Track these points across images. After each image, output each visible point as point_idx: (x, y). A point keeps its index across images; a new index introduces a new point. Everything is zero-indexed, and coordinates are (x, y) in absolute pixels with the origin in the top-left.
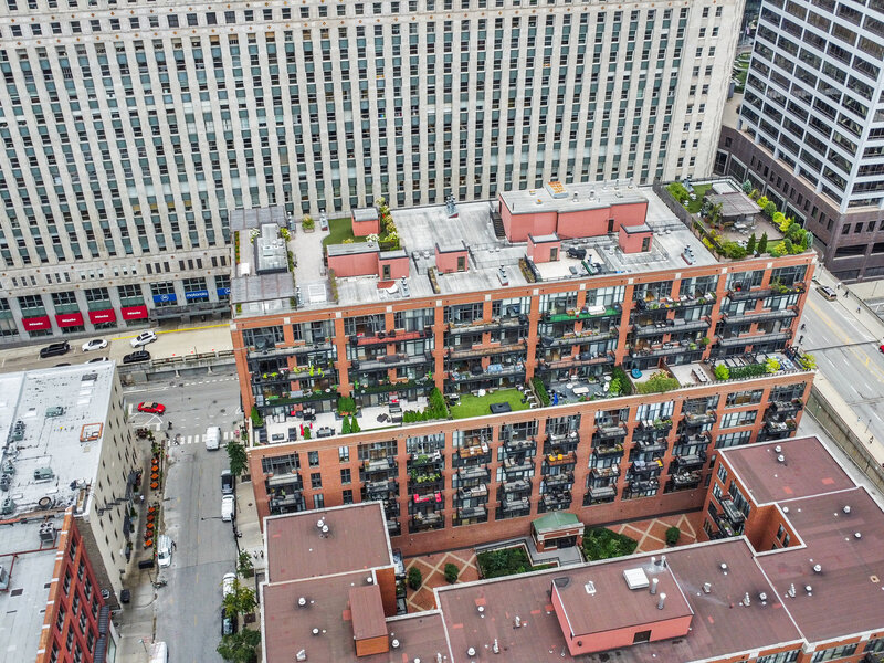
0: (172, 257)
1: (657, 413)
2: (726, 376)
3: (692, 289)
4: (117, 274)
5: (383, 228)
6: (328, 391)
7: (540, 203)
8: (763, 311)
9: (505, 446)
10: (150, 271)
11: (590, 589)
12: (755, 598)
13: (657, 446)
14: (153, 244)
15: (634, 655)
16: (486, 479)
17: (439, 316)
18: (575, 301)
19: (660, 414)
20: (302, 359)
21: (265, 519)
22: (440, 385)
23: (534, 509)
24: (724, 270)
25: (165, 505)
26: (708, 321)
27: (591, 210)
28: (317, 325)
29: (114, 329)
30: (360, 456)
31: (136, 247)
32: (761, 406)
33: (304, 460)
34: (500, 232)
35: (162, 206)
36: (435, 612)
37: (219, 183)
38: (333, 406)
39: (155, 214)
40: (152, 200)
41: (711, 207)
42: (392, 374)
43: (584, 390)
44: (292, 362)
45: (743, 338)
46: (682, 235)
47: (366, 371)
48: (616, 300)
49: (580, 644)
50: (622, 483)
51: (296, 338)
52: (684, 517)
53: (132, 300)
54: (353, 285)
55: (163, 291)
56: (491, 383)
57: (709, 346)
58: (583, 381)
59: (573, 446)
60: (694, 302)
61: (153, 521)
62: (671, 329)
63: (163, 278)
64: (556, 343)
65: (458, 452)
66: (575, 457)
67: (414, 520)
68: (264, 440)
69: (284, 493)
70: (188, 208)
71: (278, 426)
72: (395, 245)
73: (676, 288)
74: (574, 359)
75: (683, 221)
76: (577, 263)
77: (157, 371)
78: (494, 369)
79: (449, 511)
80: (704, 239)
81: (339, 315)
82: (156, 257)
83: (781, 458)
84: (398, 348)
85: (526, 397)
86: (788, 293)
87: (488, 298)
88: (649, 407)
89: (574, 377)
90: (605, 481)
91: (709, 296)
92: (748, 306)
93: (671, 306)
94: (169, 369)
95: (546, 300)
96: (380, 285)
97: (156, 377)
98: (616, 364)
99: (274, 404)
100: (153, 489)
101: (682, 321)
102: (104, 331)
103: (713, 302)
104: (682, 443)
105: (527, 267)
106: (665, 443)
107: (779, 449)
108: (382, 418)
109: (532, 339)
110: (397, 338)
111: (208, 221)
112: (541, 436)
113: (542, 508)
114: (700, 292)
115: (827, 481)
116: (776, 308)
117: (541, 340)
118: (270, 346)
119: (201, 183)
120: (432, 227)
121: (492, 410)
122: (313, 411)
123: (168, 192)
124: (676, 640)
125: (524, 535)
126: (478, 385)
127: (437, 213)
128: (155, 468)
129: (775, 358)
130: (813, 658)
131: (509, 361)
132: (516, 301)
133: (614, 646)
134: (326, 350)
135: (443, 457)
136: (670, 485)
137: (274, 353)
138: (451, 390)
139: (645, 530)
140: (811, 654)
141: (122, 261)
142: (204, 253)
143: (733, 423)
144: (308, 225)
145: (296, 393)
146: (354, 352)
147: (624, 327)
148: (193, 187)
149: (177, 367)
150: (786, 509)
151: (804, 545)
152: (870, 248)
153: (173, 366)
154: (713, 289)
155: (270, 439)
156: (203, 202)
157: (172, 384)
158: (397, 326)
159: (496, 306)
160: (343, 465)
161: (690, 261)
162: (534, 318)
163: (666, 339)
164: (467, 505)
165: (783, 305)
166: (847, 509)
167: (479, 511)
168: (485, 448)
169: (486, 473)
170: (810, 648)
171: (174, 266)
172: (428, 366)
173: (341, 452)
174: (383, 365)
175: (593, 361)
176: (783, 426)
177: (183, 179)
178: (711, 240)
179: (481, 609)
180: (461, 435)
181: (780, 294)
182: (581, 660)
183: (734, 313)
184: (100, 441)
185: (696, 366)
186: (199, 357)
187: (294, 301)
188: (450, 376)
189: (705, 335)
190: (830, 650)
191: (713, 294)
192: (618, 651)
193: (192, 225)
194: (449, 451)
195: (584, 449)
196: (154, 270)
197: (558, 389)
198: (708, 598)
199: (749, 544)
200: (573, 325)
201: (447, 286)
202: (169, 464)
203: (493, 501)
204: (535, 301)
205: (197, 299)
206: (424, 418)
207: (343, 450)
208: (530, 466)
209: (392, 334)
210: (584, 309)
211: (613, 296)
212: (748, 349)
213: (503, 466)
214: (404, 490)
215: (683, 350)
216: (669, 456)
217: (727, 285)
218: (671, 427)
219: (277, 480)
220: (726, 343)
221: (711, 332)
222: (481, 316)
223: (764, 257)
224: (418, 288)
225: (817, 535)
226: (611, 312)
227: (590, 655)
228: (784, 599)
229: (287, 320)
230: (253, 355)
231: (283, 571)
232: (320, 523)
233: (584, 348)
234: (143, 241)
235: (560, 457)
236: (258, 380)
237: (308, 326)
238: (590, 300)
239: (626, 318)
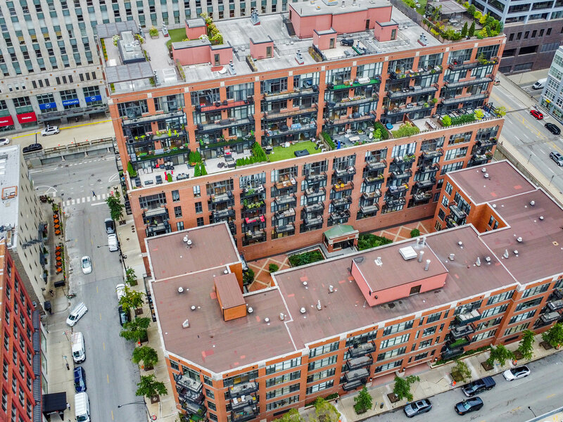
0: (51, 75)
1: (405, 151)
2: (450, 123)
3: (426, 64)
4: (11, 90)
5: (209, 31)
6: (182, 147)
7: (319, 9)
8: (470, 78)
9: (306, 179)
10: (35, 86)
11: (378, 263)
12: (484, 260)
13: (405, 175)
14: (35, 66)
15: (411, 303)
16: (293, 204)
17: (258, 87)
18: (349, 74)
19: (407, 152)
20: (161, 123)
21: (146, 239)
22: (259, 140)
23: (325, 224)
24: (447, 49)
25: (67, 245)
26: (436, 86)
27: (355, 12)
28: (171, 98)
29: (12, 131)
30: (208, 193)
31: (24, 69)
32: (470, 144)
33: (169, 197)
34: (291, 31)
35: (40, 37)
36: (274, 288)
37: (80, 18)
38: (185, 160)
39: (35, 43)
40: (32, 32)
41: (434, 9)
42: (226, 133)
43: (357, 138)
44: (155, 127)
45: (458, 99)
46: (416, 29)
47: (208, 132)
48: (376, 73)
49: (376, 298)
50: (382, 202)
51: (157, 109)
52: (420, 223)
53: (24, 108)
54: (194, 70)
55: (47, 101)
56: (292, 137)
57: (436, 105)
58: (355, 133)
59: (350, 177)
60: (428, 73)
61: (60, 255)
62: (411, 93)
63: (45, 91)
64: (337, 105)
65: (275, 186)
66: (352, 185)
67: (246, 237)
68: (139, 184)
69: (156, 222)
70: (59, 37)
71: (148, 175)
72: (219, 41)
73: (416, 63)
74: (349, 118)
75: (415, 20)
76: (349, 49)
77: (48, 157)
78: (294, 127)
79: (269, 229)
80: (432, 30)
81: (187, 90)
82: (38, 76)
83: (487, 175)
84: (229, 115)
85: (318, 145)
86: (488, 65)
87: (291, 73)
88: (400, 147)
89: (349, 131)
90: (371, 201)
91: (437, 68)
92: (462, 75)
93: (413, 76)
94: (57, 155)
95: (330, 75)
96: (213, 70)
97: (49, 161)
98: (376, 120)
99: (144, 159)
100: (57, 235)
101: (419, 87)
102: (6, 132)
103: (440, 72)
104: (420, 172)
105: (316, 52)
106: (410, 173)
107: (484, 170)
108: (221, 165)
109: (321, 104)
110: (229, 106)
111: (75, 47)
112: (330, 172)
113: (330, 223)
114: (431, 67)
115: (517, 187)
116: (478, 77)
117: (327, 104)
118: (138, 115)
119: (67, 18)
120: (243, 31)
121: (296, 154)
122: (172, 164)
123: (43, 26)
124: (436, 291)
125: (318, 242)
126: (284, 139)
127: (245, 23)
128: (57, 221)
129: (479, 111)
130: (523, 295)
131: (305, 121)
132: (309, 76)
133: (398, 297)
134: (179, 117)
135: (265, 189)
136: (412, 202)
137: (142, 120)
138: (266, 144)
139: (396, 234)
140: (522, 292)
141: (14, 80)
142: (74, 71)
143: (452, 157)
144: (154, 34)
145: (159, 150)
146: (198, 118)
147: (382, 93)
148: (61, 21)
149: (63, 154)
150: (495, 206)
151: (509, 226)
152: (518, 51)
153: (59, 153)
154: (439, 63)
155: (143, 184)
156: (70, 32)
157: (60, 165)
158: (228, 97)
159: (296, 81)
160: (197, 200)
161: (424, 44)
162: (322, 88)
163: (409, 101)
164: (281, 223)
165: (483, 75)
166: (533, 202)
167: (290, 227)
168: (293, 182)
169: (294, 200)
170: (522, 288)
171: (53, 82)
172: (250, 126)
173: (195, 190)
174: (219, 126)
175: (361, 118)
176: (484, 157)
177: (54, 15)
178: (437, 29)
179: (305, 283)
180: (277, 173)
181: (483, 65)
182: (377, 309)
183: (452, 81)
184: (17, 198)
185: (428, 119)
186: (77, 145)
187: (153, 80)
188: (266, 133)
189: (433, 97)
190: (534, 289)
191: (440, 66)
192: (400, 300)
193: (63, 50)
194: (269, 185)
195: (358, 179)
196: (38, 85)
197: (339, 139)
198: (453, 264)
199: (474, 228)
200: (348, 93)
201: (261, 68)
202: (66, 218)
203: (298, 221)
204: (322, 74)
205: (71, 106)
206: (251, 162)
207: (196, 189)
208: (323, 193)
209: (225, 103)
210: (356, 81)
211: (375, 70)
212: (460, 106)
213: (305, 194)
214: (238, 215)
215: (420, 108)
216: (412, 182)
217: (448, 60)
218: (414, 160)
219: (151, 212)
220: (447, 102)
221: (437, 94)
222: (286, 88)
223: (473, 39)
224: (241, 69)
225: (517, 220)
226: (374, 81)
227: (382, 305)
228: (501, 260)
229: (150, 95)
230: (127, 122)
231: (164, 272)
232: (185, 239)
233: (355, 108)
234: (29, 64)
235: (342, 185)
236: (131, 141)
237: (165, 99)
238: (360, 73)
239: (383, 86)
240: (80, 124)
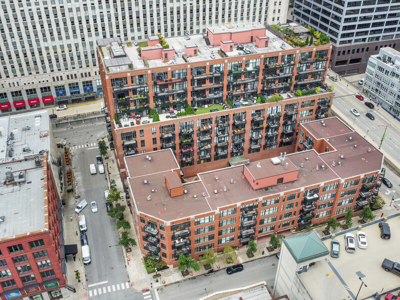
0: (64, 73)
1: (275, 111)
2: (301, 94)
3: (286, 60)
4: (40, 82)
5: (161, 42)
6: (145, 106)
7: (223, 30)
8: (313, 69)
9: (217, 126)
10: (54, 80)
11: (259, 166)
12: (320, 167)
13: (276, 125)
14: (55, 68)
15: (277, 188)
16: (209, 141)
17: (189, 72)
18: (241, 65)
19: (277, 112)
20: (134, 91)
21: (124, 158)
22: (189, 103)
23: (229, 155)
24: (298, 52)
25: (74, 170)
26: (293, 73)
27: (244, 32)
28: (141, 76)
29: (39, 108)
30: (160, 133)
31: (48, 69)
32: (315, 107)
33: (138, 133)
34: (208, 43)
35: (59, 50)
36: (199, 181)
37: (83, 39)
38: (147, 114)
39: (56, 54)
40: (55, 48)
41: (290, 31)
42: (171, 98)
43: (247, 103)
44: (131, 93)
45: (306, 81)
47: (160, 97)
48: (257, 65)
49: (257, 184)
50: (263, 142)
51: (132, 83)
53: (47, 94)
54: (153, 62)
55: (60, 89)
56: (209, 102)
57: (293, 85)
58: (245, 100)
59: (243, 125)
60: (287, 65)
61: (70, 176)
62: (278, 77)
63: (60, 83)
64: (235, 83)
65: (199, 130)
66: (245, 130)
67: (182, 161)
68: (120, 126)
69: (130, 149)
70: (70, 51)
71: (126, 122)
72: (167, 47)
73: (280, 59)
74: (242, 91)
75: (280, 37)
76: (241, 52)
77: (61, 122)
78: (211, 96)
79: (196, 157)
80: (289, 41)
81: (149, 72)
82: (57, 74)
83: (324, 125)
84: (173, 87)
85: (224, 107)
86: (322, 61)
87: (208, 64)
88: (272, 108)
89: (242, 99)
90: (256, 141)
91: (292, 63)
92: (308, 67)
93: (278, 67)
94: (66, 121)
95: (230, 65)
96: (164, 62)
97: (60, 125)
98: (258, 93)
99: (124, 112)
100: (67, 165)
101: (283, 74)
102: (35, 108)
103: (294, 65)
104: (285, 124)
105: (222, 53)
106: (279, 124)
107: (323, 122)
108: (167, 117)
109: (225, 83)
110: (173, 81)
111: (79, 57)
112: (231, 122)
113: (232, 154)
114: (289, 62)
115: (343, 131)
116: (317, 68)
117: (229, 82)
118: (122, 86)
119: (76, 39)
120: (180, 43)
121: (211, 111)
122: (139, 116)
123: (61, 44)
124: (292, 182)
126: (204, 102)
127: (182, 39)
128: (67, 157)
129: (319, 89)
130: (344, 186)
131: (216, 92)
132: (219, 65)
133: (270, 185)
134: (144, 87)
135: (193, 131)
136: (281, 144)
137: (124, 88)
138: (194, 106)
140: (343, 184)
141: (42, 76)
142: (78, 71)
143: (304, 115)
144: (129, 44)
145: (132, 107)
146: (155, 89)
147: (261, 77)
148: (72, 41)
149: (69, 121)
150: (328, 140)
151: (336, 150)
152: (349, 62)
153: (67, 120)
154: (293, 60)
155: (123, 125)
156: (76, 48)
157: (68, 128)
158: (172, 77)
159: (211, 67)
160: (154, 136)
161: (284, 48)
162: (226, 73)
163: (277, 82)
164: (203, 154)
165: (320, 67)
166: (351, 138)
167: (208, 156)
168: (210, 127)
169: (210, 138)
170: (343, 181)
171: (65, 78)
172: (184, 94)
173: (153, 130)
174: (167, 94)
175: (249, 91)
176: (323, 116)
177: (68, 38)
178: (292, 41)
179: (217, 179)
180: (200, 121)
181: (319, 61)
182: (258, 191)
183: (302, 71)
184: (49, 137)
185: (289, 93)
186: (79, 115)
187: (131, 66)
188: (194, 99)
189: (291, 80)
190: (350, 182)
191: (294, 62)
192: (271, 187)
193: (72, 59)
194: (196, 129)
195: (248, 127)
196: (56, 80)
197: (237, 103)
198: (303, 169)
199: (316, 151)
200: (241, 77)
201: (191, 61)
202: (72, 156)
203: (213, 152)
204: (226, 65)
205: (75, 93)
206: (185, 114)
207: (154, 129)
208: (227, 135)
209: (171, 80)
210: (245, 69)
211: (256, 63)
212: (308, 86)
213: (217, 135)
214: (178, 147)
215: (284, 86)
216: (281, 130)
217: (298, 58)
218: (281, 116)
219: (127, 143)
220: (299, 83)
221: (294, 78)
222: (205, 72)
223: (312, 46)
224: (180, 61)
225: (340, 147)
226: (256, 69)
227: (261, 189)
228: (331, 167)
229: (129, 74)
230: (115, 90)
231: (135, 173)
232: (147, 157)
233: (245, 85)
234: (51, 66)
235: (239, 131)
236: (117, 101)
237: (137, 77)
238: (247, 65)
239: (261, 73)
240: (79, 104)
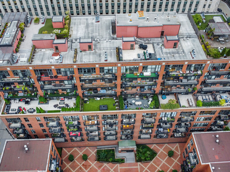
1: (169, 115)
2: (201, 105)
3: (192, 68)
6: (33, 94)
7: (131, 21)
8: (223, 79)
17: (76, 71)
18: (138, 70)
19: (171, 116)
20: (20, 83)
22: (81, 95)
23: (119, 139)
24: (209, 62)
26: (198, 81)
27: (153, 27)
30: (45, 120)
32: (214, 116)
33: (23, 120)
34: (114, 32)
35: (6, 3)
42: (60, 90)
43: (140, 103)
44: (16, 84)
46: (194, 41)
48: (157, 70)
50: (154, 134)
51: (15, 75)
52: (178, 144)
54: (42, 53)
57: (197, 89)
58: (141, 98)
60: (192, 74)
62: (180, 83)
65: (85, 122)
66: (134, 126)
68: (7, 111)
70: (15, 4)
71: (15, 105)
73: (185, 68)
74: (137, 90)
75: (196, 33)
76: (141, 51)
78: (103, 92)
79: (85, 137)
81: (31, 68)
87: (97, 66)
88: (166, 113)
89: (137, 96)
91: (199, 72)
92: (217, 77)
93: (181, 75)
95: (124, 68)
96: (53, 55)
99: (11, 98)
101: (186, 80)
104: (179, 125)
105: (118, 52)
106: (172, 125)
107: (217, 136)
108: (56, 106)
109: (119, 82)
111: (23, 9)
112: (119, 119)
113: (122, 138)
114: (196, 69)
117: (123, 83)
126: (97, 96)
132: (110, 68)
136: (173, 136)
139: (161, 148)
143: (202, 120)
144: (36, 21)
145: (21, 94)
147: (160, 80)
150: (213, 168)
154: (202, 68)
155: (10, 111)
156: (20, 2)
158: (58, 73)
159: (102, 69)
160: (39, 122)
161: (193, 56)
162: (119, 75)
163: (178, 86)
168: (96, 122)
169: (98, 128)
175: (145, 92)
178: (205, 47)
180: (86, 117)
183: (210, 79)
188: (84, 92)
189: (196, 85)
191: (202, 71)
193: (18, 10)
194: (81, 121)
195: (138, 124)
201: (81, 58)
203: (102, 136)
204: (119, 69)
207: (38, 118)
209: (56, 77)
210: (142, 73)
211: (155, 68)
214: (66, 130)
215: (185, 91)
216: (173, 128)
217: (209, 68)
222: (95, 72)
223: (229, 58)
229: (9, 69)
235: (128, 126)
237: (19, 71)
238: (145, 68)
239: (160, 78)
